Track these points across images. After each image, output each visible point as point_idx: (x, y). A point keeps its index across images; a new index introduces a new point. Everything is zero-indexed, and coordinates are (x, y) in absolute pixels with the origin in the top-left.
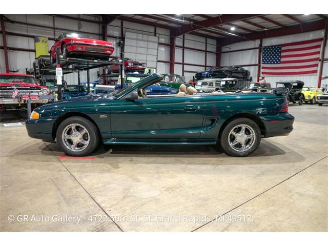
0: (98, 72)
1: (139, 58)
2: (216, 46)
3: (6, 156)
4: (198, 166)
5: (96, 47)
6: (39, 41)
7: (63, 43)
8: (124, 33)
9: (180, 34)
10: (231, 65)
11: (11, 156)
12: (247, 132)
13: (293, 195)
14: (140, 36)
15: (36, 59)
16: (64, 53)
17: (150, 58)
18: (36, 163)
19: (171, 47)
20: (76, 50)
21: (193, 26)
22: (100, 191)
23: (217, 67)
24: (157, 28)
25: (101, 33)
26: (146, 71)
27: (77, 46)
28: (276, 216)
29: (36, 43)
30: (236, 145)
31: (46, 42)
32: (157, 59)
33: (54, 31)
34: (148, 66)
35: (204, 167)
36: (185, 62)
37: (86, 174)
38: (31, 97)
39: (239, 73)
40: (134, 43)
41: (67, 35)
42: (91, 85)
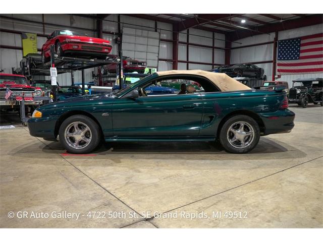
0: (93, 72)
1: (138, 57)
2: (224, 42)
3: (9, 154)
4: (197, 161)
5: (93, 46)
6: (26, 37)
7: (57, 41)
8: (121, 29)
9: (184, 29)
10: (242, 63)
11: (13, 155)
12: (246, 129)
13: (283, 183)
14: (139, 32)
15: (24, 57)
16: (59, 52)
17: (150, 56)
18: (40, 159)
19: (174, 43)
20: (71, 48)
21: (198, 19)
22: (105, 179)
23: (226, 66)
24: (158, 22)
25: (95, 29)
26: (147, 70)
27: (72, 44)
28: (262, 196)
29: (23, 40)
30: (235, 142)
31: (34, 39)
32: (158, 57)
33: (44, 27)
34: (148, 65)
35: (203, 162)
36: (190, 60)
37: (89, 167)
38: (25, 98)
39: (251, 71)
40: (132, 39)
41: (61, 33)
42: (86, 86)
